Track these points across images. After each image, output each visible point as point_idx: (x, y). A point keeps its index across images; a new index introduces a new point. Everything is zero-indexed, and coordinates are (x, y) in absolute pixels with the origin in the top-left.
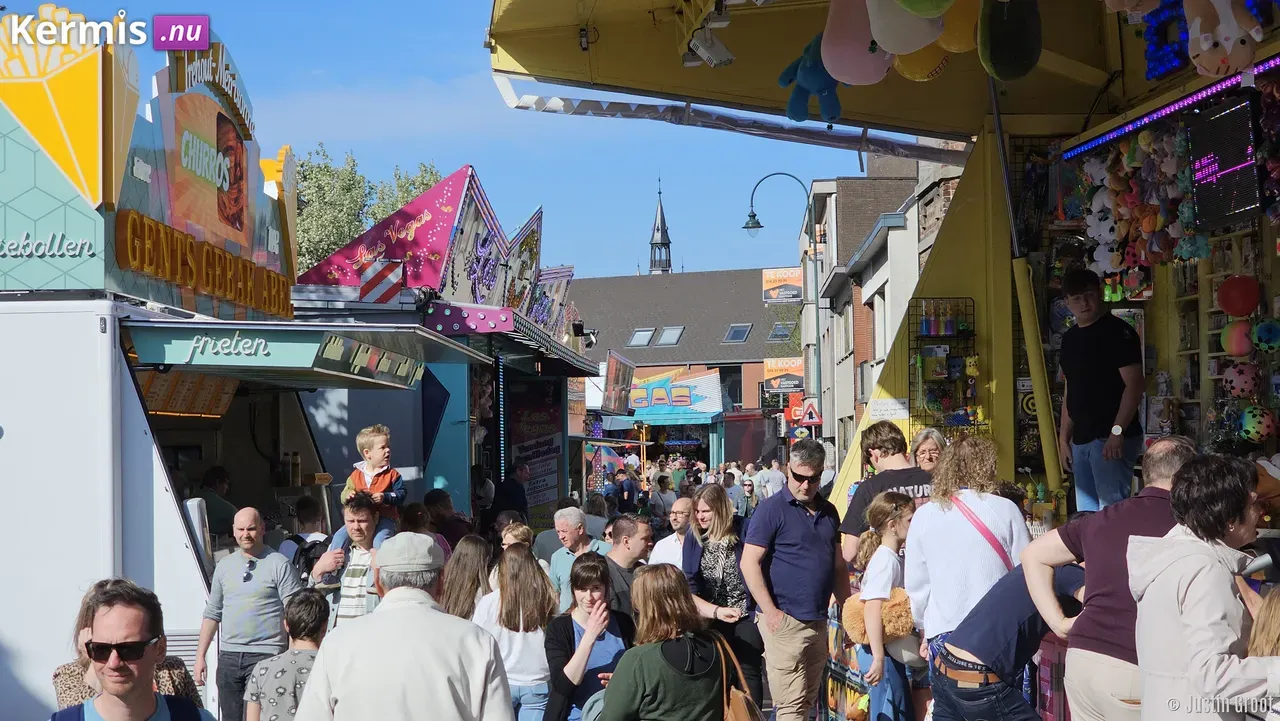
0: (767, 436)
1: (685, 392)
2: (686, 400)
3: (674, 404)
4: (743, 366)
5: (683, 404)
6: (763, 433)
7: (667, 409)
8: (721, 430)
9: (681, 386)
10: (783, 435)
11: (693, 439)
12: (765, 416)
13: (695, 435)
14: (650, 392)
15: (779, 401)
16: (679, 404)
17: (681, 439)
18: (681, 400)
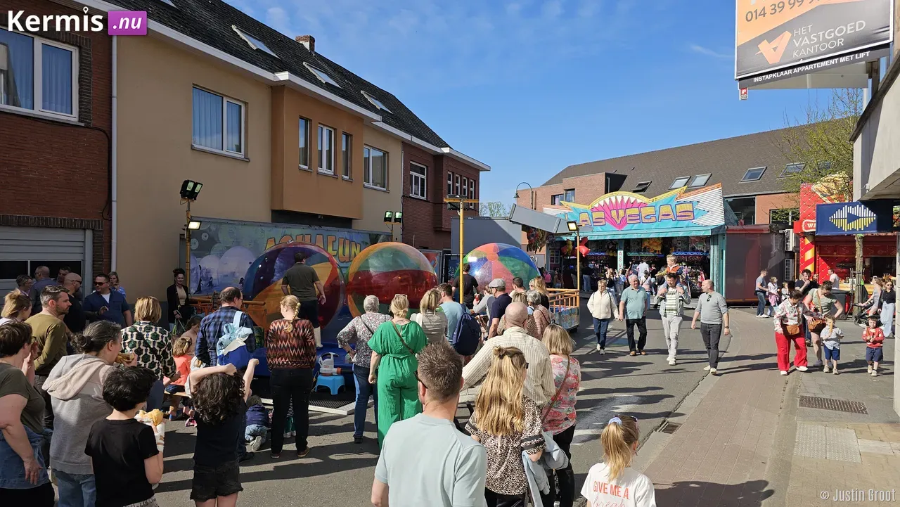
0: (775, 250)
1: (689, 207)
2: (689, 215)
3: (678, 218)
4: (756, 197)
5: (687, 218)
6: (770, 249)
7: (671, 224)
8: (723, 242)
9: (685, 203)
10: (791, 250)
11: (698, 251)
12: (771, 231)
13: (699, 247)
14: (657, 209)
15: (788, 219)
16: (683, 218)
17: (686, 251)
18: (684, 215)
